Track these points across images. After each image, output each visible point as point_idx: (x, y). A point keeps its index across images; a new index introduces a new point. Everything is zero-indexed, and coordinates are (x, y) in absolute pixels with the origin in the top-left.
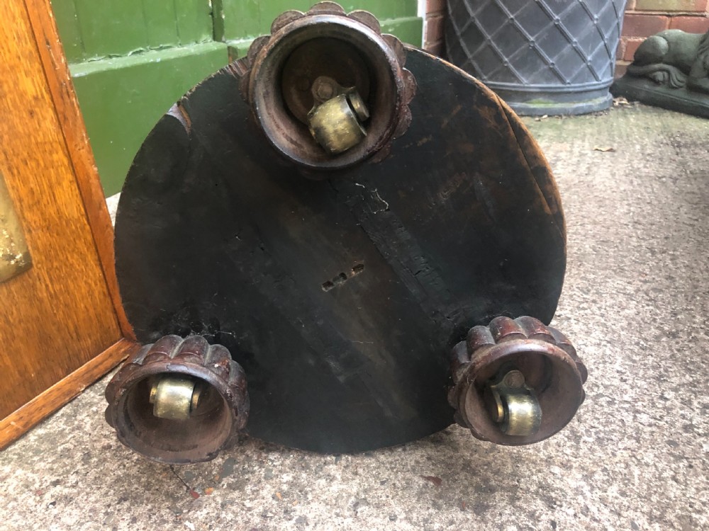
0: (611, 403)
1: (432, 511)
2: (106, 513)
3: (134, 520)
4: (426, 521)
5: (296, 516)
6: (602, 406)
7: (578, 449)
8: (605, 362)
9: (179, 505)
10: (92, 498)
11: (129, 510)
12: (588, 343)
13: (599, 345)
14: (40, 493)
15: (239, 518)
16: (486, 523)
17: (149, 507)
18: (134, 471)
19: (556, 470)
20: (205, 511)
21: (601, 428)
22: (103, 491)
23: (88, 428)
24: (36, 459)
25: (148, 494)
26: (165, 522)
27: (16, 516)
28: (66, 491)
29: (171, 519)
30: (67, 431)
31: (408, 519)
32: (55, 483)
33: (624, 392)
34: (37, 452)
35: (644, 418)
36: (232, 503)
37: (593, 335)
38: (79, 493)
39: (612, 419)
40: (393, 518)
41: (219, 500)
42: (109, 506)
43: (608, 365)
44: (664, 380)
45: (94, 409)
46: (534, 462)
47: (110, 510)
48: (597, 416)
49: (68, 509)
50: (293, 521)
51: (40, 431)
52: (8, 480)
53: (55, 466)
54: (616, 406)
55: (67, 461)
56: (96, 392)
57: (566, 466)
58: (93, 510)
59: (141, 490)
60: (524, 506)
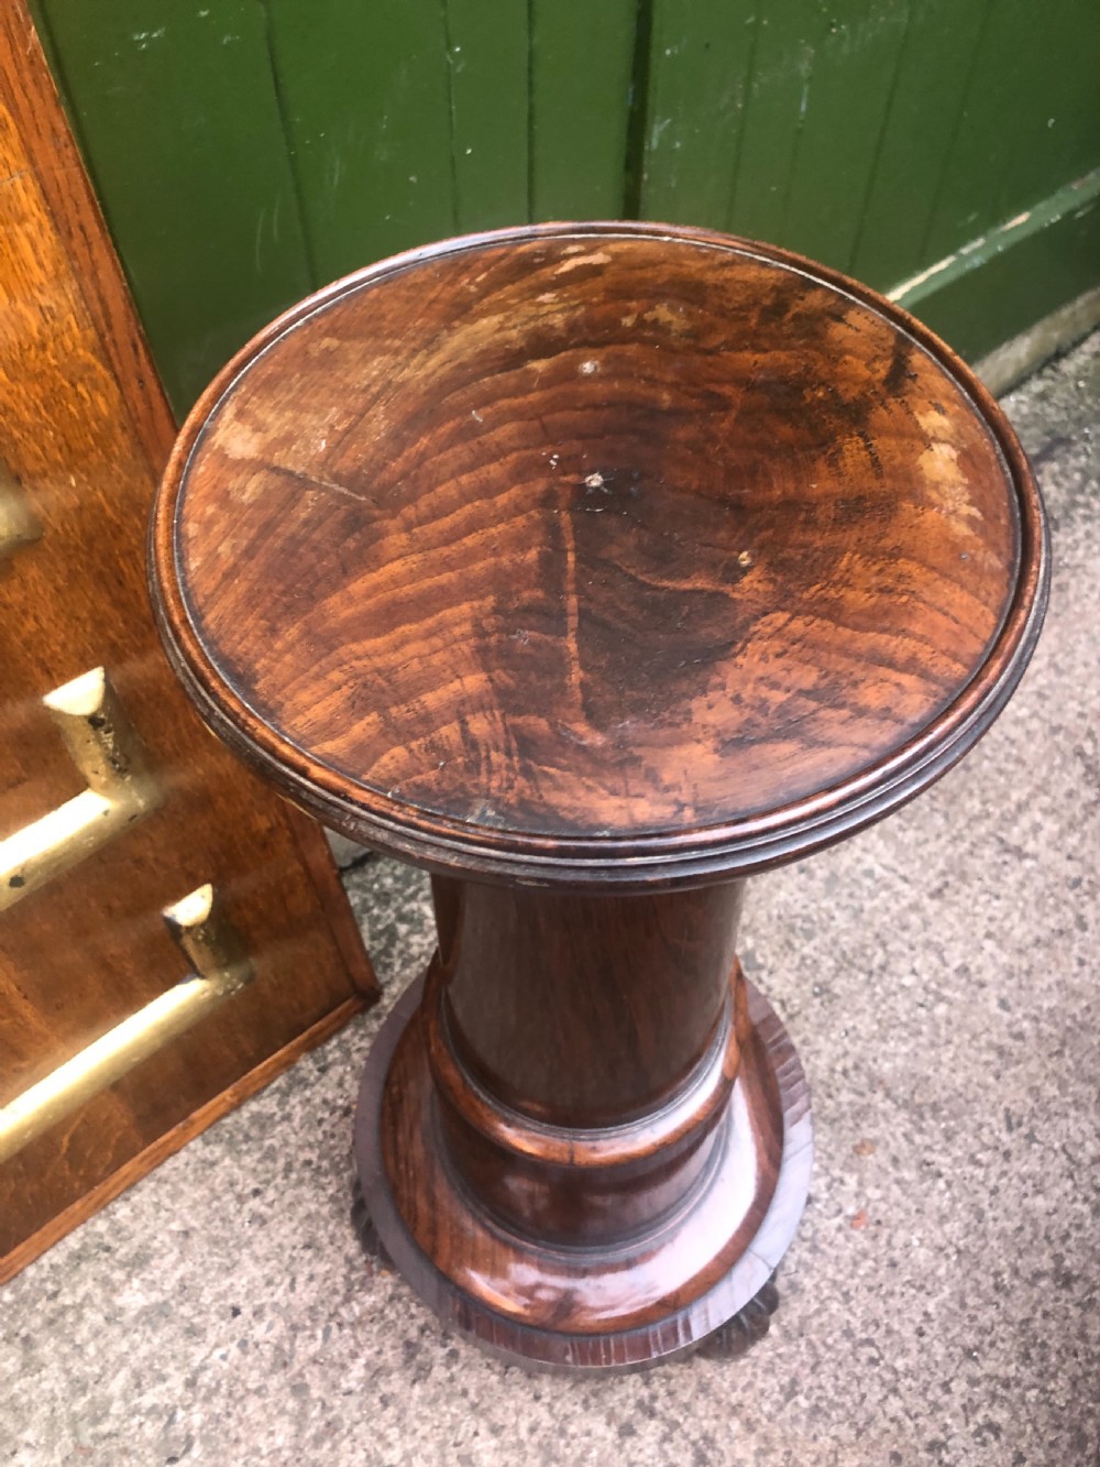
0: (873, 1361)
1: (579, 1409)
2: (291, 1257)
3: (311, 1278)
4: (566, 1417)
5: (453, 1344)
6: (858, 1360)
7: (781, 1409)
8: (922, 1287)
9: (354, 1277)
10: (284, 1231)
11: (310, 1262)
12: (927, 1242)
13: (941, 1249)
14: (240, 1199)
15: (400, 1323)
16: (621, 1452)
17: (328, 1267)
18: (325, 1210)
19: (736, 1425)
20: (373, 1298)
21: (831, 1393)
22: (294, 1224)
23: (296, 1122)
24: (244, 1147)
25: (329, 1250)
26: (335, 1292)
27: (218, 1223)
28: (263, 1209)
29: (343, 1291)
30: (277, 1118)
31: (550, 1407)
32: (256, 1193)
33: (904, 1352)
34: (247, 1138)
35: (895, 1405)
36: (400, 1299)
37: (947, 1227)
38: (273, 1217)
39: (854, 1388)
40: (537, 1398)
41: (390, 1290)
42: (294, 1248)
43: (922, 1295)
44: (975, 1359)
45: (308, 1093)
46: (719, 1402)
47: (295, 1254)
48: (839, 1373)
49: (261, 1234)
50: (447, 1350)
51: (254, 1106)
52: (217, 1168)
53: (260, 1167)
54: (877, 1369)
55: (270, 1165)
56: (316, 1061)
57: (750, 1426)
58: (280, 1246)
59: (326, 1240)
60: (671, 1453)
